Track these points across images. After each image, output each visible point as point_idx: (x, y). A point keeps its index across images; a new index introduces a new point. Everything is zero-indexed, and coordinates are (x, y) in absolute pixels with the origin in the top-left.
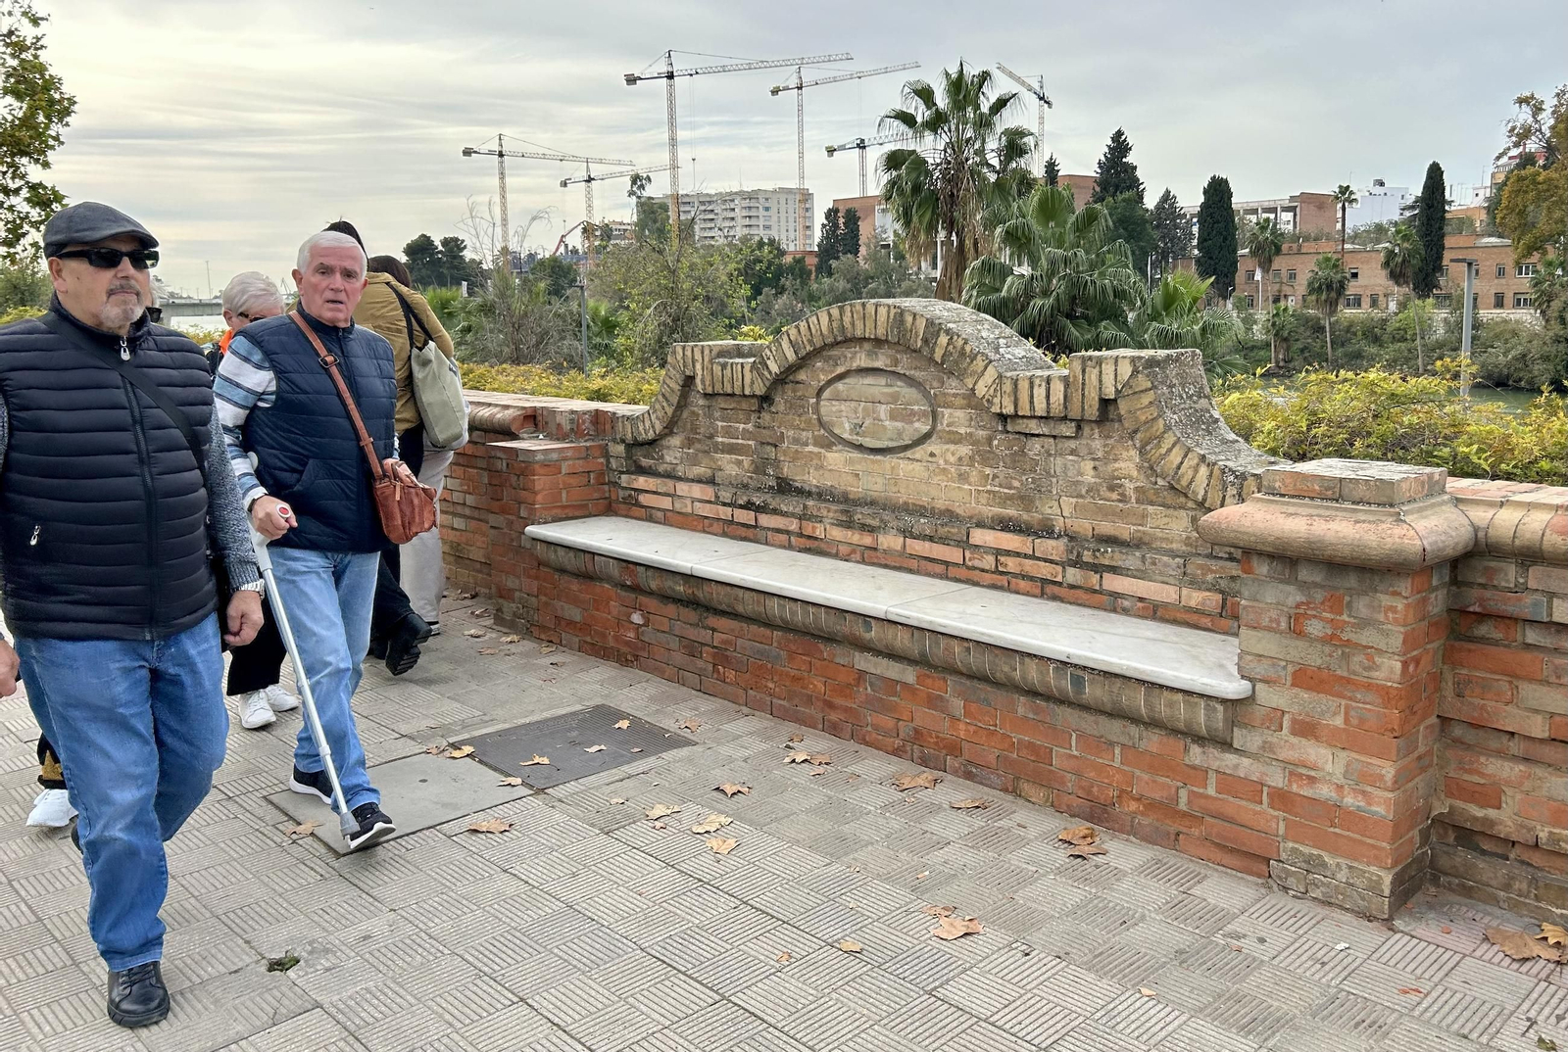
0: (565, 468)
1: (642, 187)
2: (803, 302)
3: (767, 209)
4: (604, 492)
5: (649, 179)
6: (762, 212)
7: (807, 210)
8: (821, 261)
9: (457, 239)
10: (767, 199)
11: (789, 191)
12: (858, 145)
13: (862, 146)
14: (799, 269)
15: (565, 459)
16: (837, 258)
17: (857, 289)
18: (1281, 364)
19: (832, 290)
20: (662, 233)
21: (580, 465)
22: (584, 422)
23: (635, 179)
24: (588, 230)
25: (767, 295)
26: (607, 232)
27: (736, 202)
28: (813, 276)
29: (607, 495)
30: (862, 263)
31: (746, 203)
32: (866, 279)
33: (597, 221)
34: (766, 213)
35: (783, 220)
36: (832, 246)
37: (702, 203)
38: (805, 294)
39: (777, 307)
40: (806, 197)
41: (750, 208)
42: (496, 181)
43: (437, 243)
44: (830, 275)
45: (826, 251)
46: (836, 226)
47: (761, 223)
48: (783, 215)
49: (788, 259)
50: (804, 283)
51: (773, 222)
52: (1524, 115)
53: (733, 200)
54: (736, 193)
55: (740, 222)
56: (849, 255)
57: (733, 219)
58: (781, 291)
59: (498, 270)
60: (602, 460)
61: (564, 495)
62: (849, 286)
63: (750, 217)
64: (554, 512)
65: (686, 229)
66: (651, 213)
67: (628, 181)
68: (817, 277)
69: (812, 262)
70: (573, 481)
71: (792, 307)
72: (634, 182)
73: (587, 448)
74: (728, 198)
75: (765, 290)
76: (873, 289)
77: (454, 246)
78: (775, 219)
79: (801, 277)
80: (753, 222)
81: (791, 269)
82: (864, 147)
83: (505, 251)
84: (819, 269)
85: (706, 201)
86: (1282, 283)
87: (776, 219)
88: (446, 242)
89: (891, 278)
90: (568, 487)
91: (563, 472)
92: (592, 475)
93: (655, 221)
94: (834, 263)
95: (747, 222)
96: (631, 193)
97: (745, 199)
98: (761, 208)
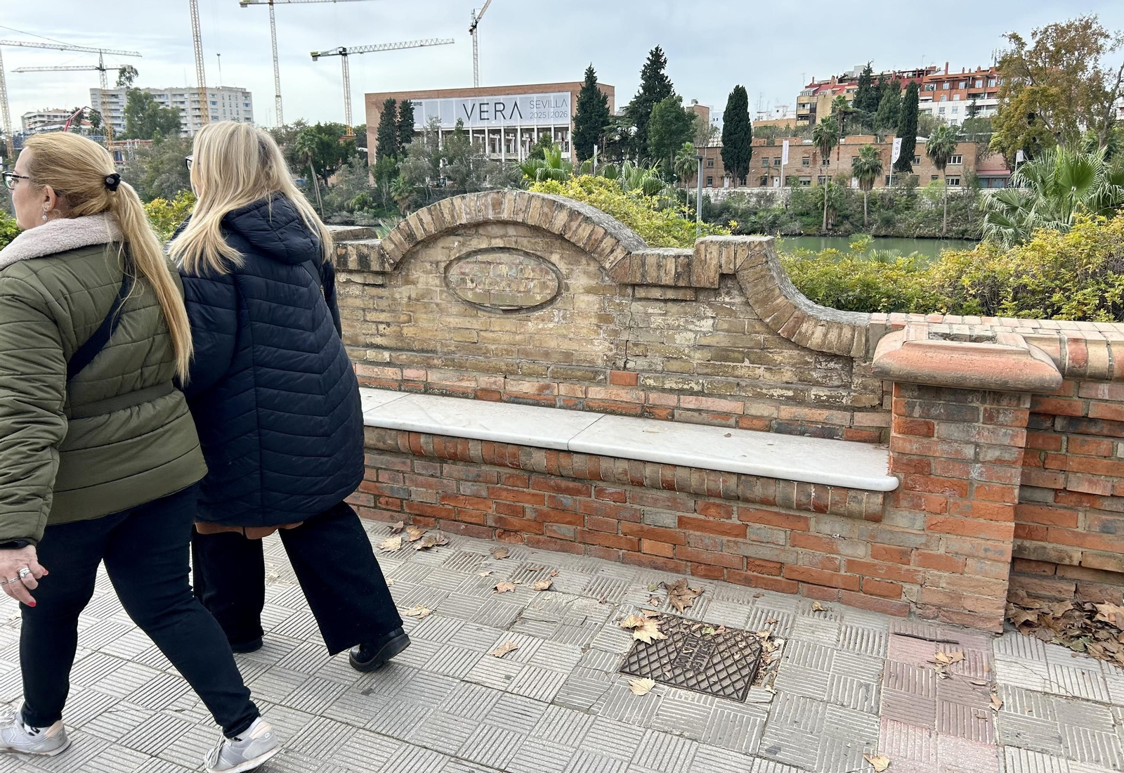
6: (210, 106)
12: (340, 53)
13: (344, 53)
18: (830, 227)
27: (186, 96)
31: (196, 97)
34: (213, 107)
52: (1011, 47)
63: (199, 109)
82: (345, 55)
86: (769, 167)
87: (222, 112)
97: (194, 94)
98: (208, 103)
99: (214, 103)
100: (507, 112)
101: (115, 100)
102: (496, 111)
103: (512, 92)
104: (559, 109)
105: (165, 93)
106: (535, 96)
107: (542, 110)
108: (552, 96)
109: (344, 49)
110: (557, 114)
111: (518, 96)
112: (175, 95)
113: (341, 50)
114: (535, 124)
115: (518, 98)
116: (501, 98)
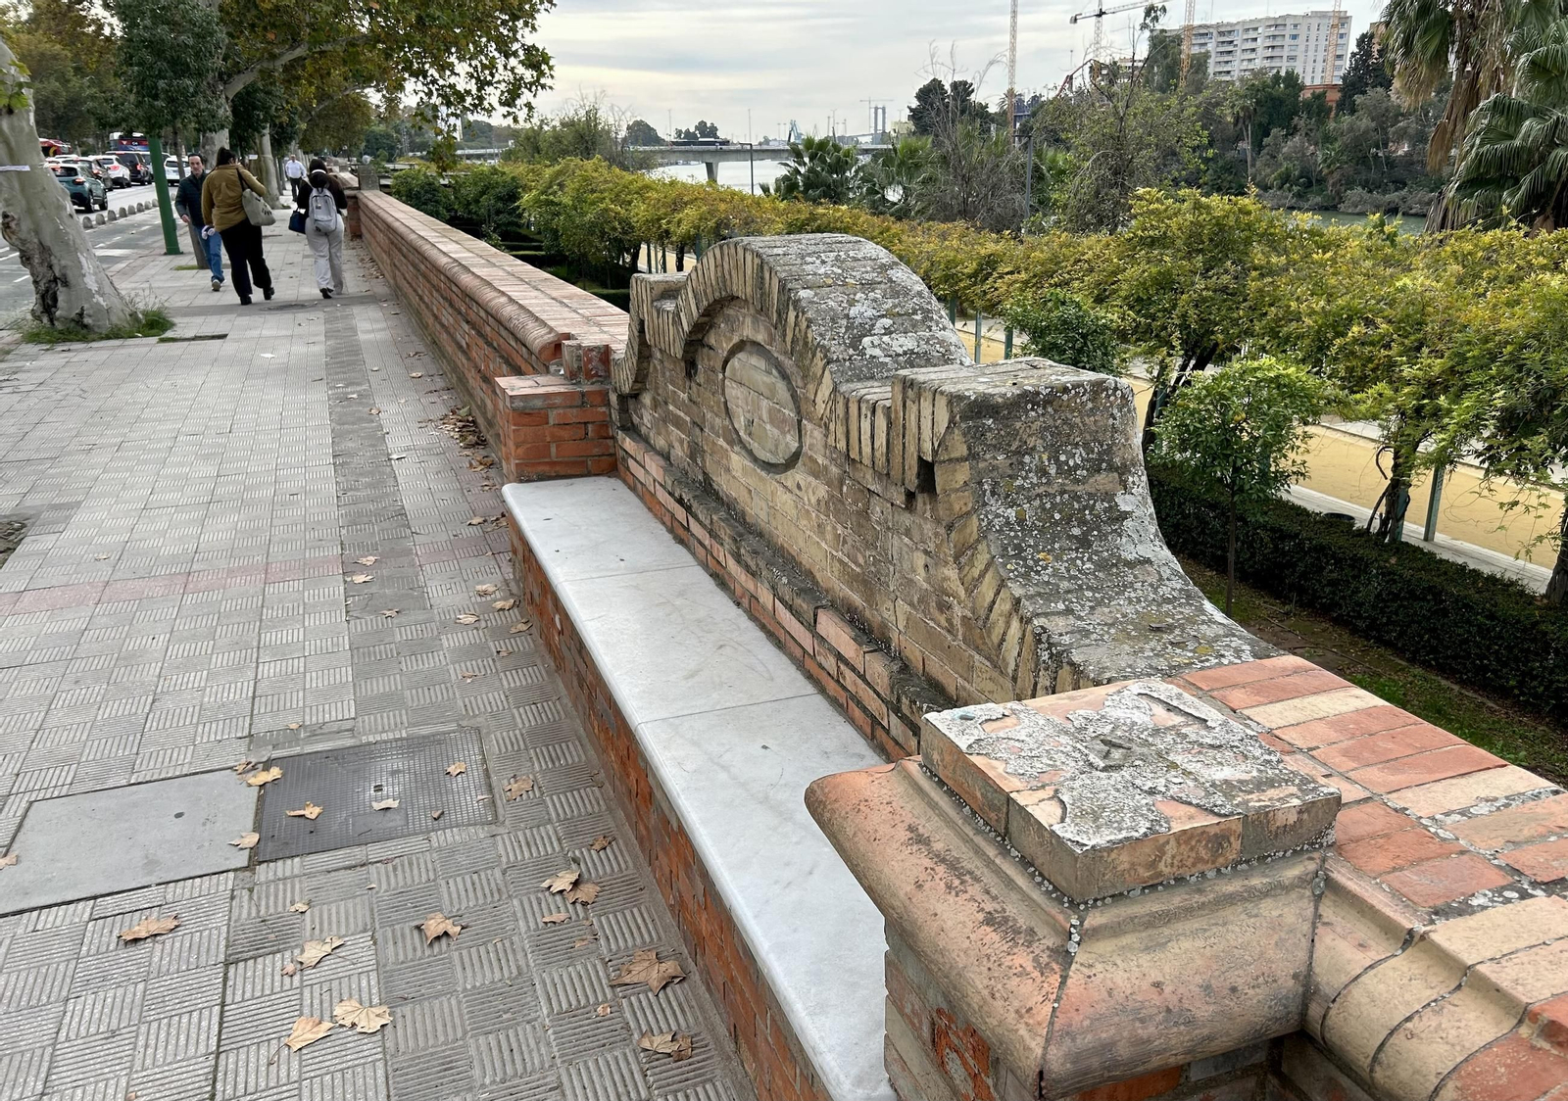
0: (553, 417)
1: (1156, 19)
2: (1316, 144)
3: (1294, 37)
4: (608, 447)
5: (1164, 9)
7: (1341, 36)
8: (1344, 96)
9: (966, 83)
10: (1296, 26)
11: (1323, 15)
14: (1318, 106)
15: (552, 407)
16: (1364, 93)
17: (1383, 129)
19: (1351, 129)
20: (1172, 70)
21: (573, 415)
22: (590, 360)
23: (1150, 10)
24: (1096, 69)
25: (1276, 137)
26: (1114, 71)
28: (1333, 114)
29: (612, 451)
30: (1393, 97)
32: (1397, 116)
33: (1105, 59)
35: (1312, 48)
36: (1361, 78)
37: (1221, 34)
38: (1319, 135)
39: (1285, 150)
40: (1343, 20)
41: (1274, 36)
42: (1008, 19)
43: (947, 87)
44: (1353, 111)
45: (1353, 84)
46: (1369, 54)
47: (1285, 53)
48: (1312, 43)
49: (1307, 95)
50: (1321, 122)
51: (1300, 53)
53: (1256, 29)
54: (1260, 21)
55: (1261, 53)
56: (1379, 89)
57: (1253, 50)
58: (1292, 131)
59: (1003, 113)
60: (604, 409)
61: (553, 450)
62: (1373, 124)
64: (540, 469)
65: (1200, 63)
66: (1164, 46)
67: (1141, 13)
68: (1337, 115)
69: (1334, 97)
70: (565, 434)
71: (1303, 150)
72: (1148, 13)
73: (583, 394)
74: (1251, 27)
75: (1274, 131)
76: (1402, 129)
77: (963, 89)
78: (1302, 48)
79: (1318, 115)
80: (1276, 53)
81: (1308, 105)
83: (1011, 93)
84: (1341, 105)
85: (1225, 32)
88: (955, 86)
89: (1426, 115)
90: (559, 441)
91: (551, 422)
92: (590, 427)
93: (1166, 57)
94: (1358, 99)
95: (1269, 53)
96: (1144, 26)
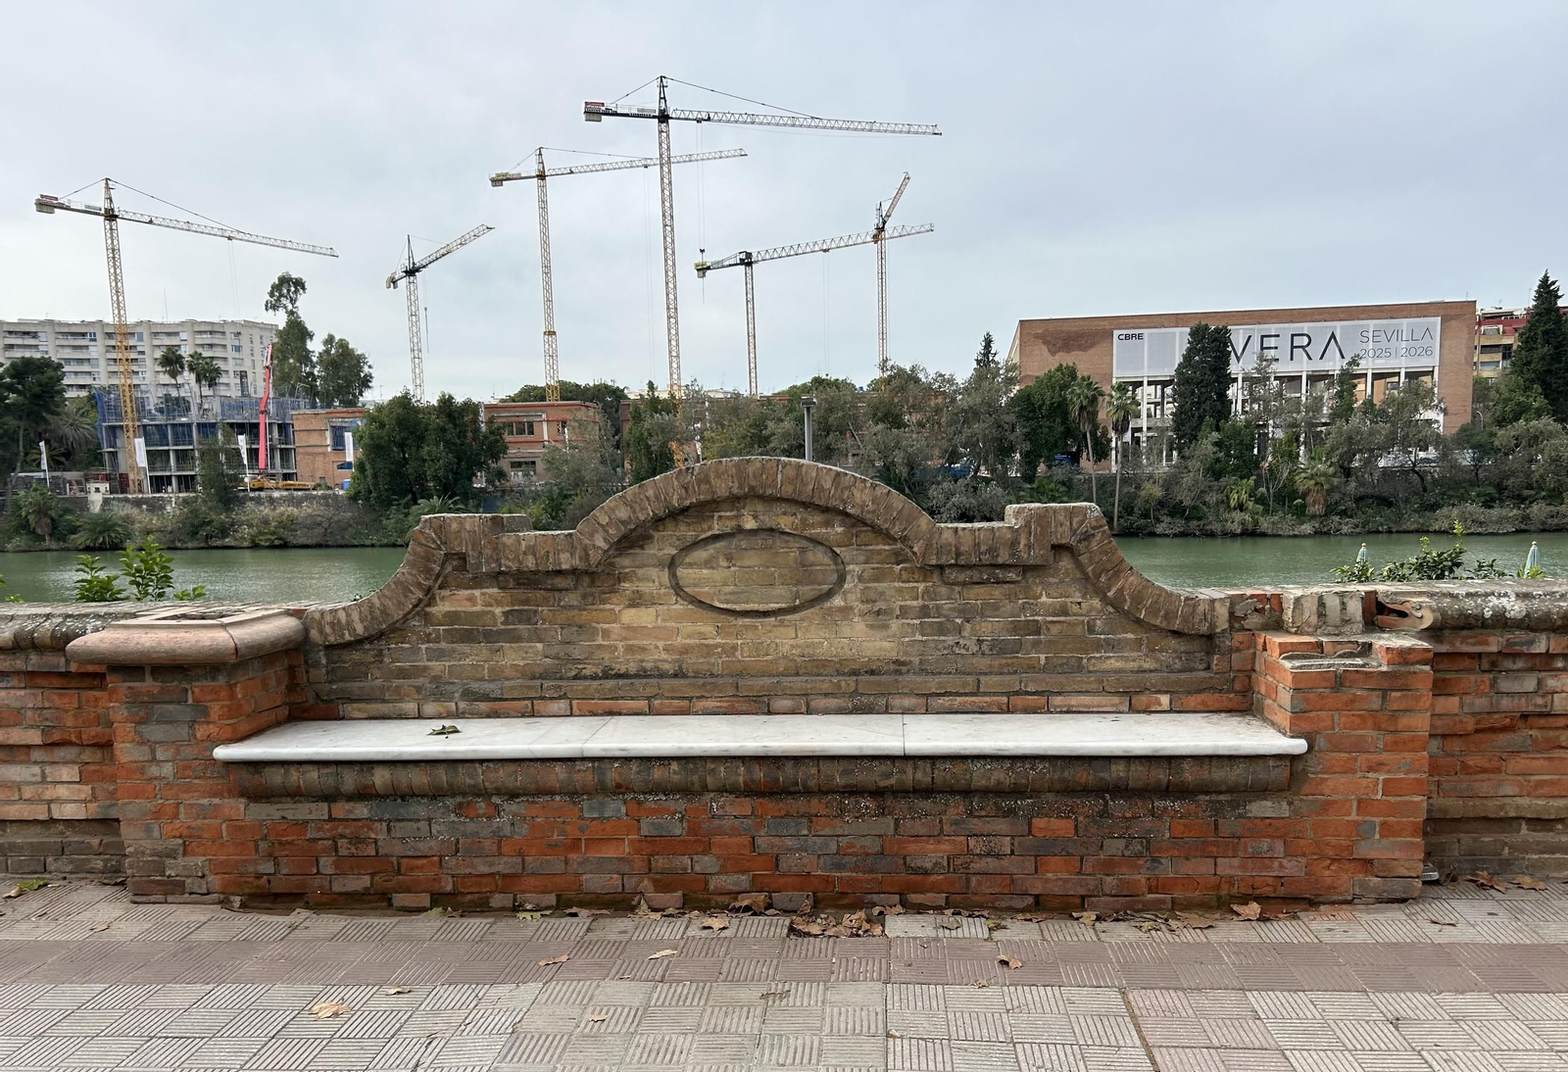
6: (230, 353)
12: (742, 262)
13: (747, 261)
27: (183, 336)
34: (237, 355)
82: (750, 264)
97: (201, 332)
98: (229, 348)
99: (238, 349)
100: (1316, 350)
101: (32, 342)
102: (1293, 347)
103: (1327, 316)
104: (1417, 344)
105: (138, 330)
106: (1372, 324)
107: (1384, 344)
108: (1404, 324)
109: (749, 255)
110: (1413, 352)
111: (1338, 324)
112: (156, 334)
113: (743, 256)
114: (1371, 366)
115: (1338, 327)
116: (1305, 327)
